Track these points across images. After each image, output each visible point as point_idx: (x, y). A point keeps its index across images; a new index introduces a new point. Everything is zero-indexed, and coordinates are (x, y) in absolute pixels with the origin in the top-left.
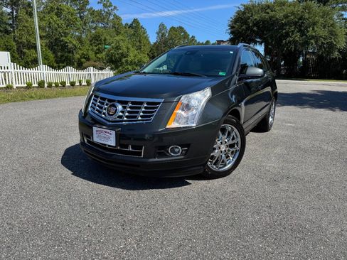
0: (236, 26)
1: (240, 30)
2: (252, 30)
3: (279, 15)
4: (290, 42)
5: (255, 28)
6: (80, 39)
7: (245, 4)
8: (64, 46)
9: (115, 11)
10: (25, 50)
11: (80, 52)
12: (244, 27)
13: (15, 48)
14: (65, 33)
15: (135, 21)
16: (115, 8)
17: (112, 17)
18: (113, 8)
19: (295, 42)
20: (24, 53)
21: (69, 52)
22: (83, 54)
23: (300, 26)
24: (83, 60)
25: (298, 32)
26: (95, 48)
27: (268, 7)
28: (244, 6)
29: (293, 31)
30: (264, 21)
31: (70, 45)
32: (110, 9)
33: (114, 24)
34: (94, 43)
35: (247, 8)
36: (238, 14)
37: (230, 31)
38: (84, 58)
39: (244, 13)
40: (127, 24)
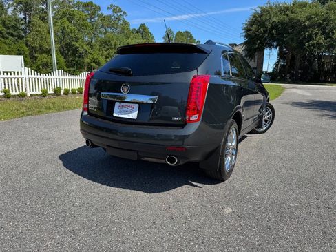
0: (253, 29)
1: (257, 33)
2: (270, 33)
3: (301, 16)
4: (313, 45)
5: (274, 32)
6: (90, 44)
7: (262, 6)
8: (75, 51)
9: (124, 17)
10: (36, 55)
11: (91, 56)
12: (262, 30)
13: (28, 53)
14: (76, 38)
15: (143, 26)
16: (124, 13)
17: (121, 22)
18: (122, 13)
19: (319, 45)
20: (36, 58)
21: (79, 57)
22: (93, 58)
23: (325, 28)
24: (93, 64)
25: (322, 34)
26: (105, 53)
27: (287, 9)
28: (261, 8)
29: (316, 34)
30: (282, 24)
31: (81, 50)
32: (119, 14)
33: (123, 29)
34: (104, 47)
35: (264, 10)
36: (254, 17)
37: (244, 34)
38: (94, 62)
39: (261, 15)
40: (134, 29)
